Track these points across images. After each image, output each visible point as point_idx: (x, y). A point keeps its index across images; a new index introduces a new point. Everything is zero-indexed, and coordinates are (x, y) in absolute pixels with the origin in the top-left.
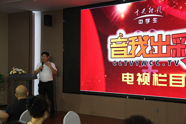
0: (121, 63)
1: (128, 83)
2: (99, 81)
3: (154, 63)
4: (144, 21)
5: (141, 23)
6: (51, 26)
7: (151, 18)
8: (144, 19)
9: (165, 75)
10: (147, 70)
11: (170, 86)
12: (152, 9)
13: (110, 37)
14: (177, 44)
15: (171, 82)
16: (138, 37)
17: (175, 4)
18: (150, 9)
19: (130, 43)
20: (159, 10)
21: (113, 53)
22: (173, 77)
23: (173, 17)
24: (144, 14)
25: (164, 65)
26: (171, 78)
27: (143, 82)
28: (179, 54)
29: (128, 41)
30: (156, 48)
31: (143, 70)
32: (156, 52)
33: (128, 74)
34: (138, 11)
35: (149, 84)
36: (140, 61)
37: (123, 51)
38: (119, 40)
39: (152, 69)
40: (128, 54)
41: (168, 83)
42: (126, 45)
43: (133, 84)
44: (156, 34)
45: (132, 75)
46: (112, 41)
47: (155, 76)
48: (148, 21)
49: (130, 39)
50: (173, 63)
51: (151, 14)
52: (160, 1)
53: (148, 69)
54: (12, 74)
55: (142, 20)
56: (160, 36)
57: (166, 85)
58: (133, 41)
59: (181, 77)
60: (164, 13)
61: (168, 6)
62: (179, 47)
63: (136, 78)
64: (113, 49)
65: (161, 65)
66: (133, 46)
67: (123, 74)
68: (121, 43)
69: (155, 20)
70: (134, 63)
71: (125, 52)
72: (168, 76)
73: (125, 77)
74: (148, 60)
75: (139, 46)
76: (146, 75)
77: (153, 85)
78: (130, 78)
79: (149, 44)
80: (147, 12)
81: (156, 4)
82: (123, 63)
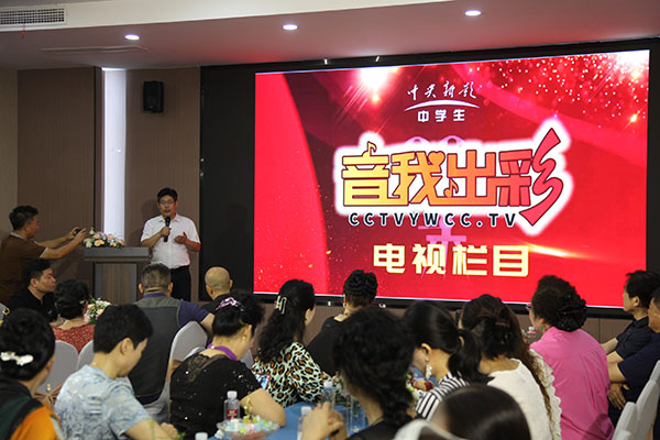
0: (370, 219)
1: (390, 270)
2: (310, 266)
3: (456, 219)
4: (432, 115)
5: (423, 120)
6: (161, 111)
7: (450, 109)
8: (432, 109)
9: (483, 250)
10: (438, 238)
11: (495, 274)
12: (453, 88)
13: (340, 153)
14: (510, 174)
15: (497, 265)
16: (416, 155)
17: (507, 81)
18: (446, 86)
19: (395, 169)
20: (469, 90)
21: (350, 192)
22: (502, 252)
23: (503, 110)
24: (431, 99)
25: (480, 224)
26: (497, 256)
27: (428, 268)
28: (515, 198)
29: (391, 165)
30: (461, 183)
31: (428, 238)
32: (462, 192)
33: (389, 247)
34: (416, 89)
35: (443, 272)
36: (421, 215)
37: (378, 187)
38: (367, 159)
39: (452, 234)
40: (390, 195)
41: (489, 267)
42: (386, 174)
43: (402, 271)
44: (461, 148)
45: (401, 249)
46: (347, 161)
47: (459, 251)
48: (441, 115)
49: (395, 159)
50: (501, 220)
51: (448, 98)
52: (471, 70)
53: (440, 234)
54: (93, 246)
55: (427, 113)
56: (472, 154)
57: (484, 273)
58: (404, 163)
59: (520, 253)
60: (479, 100)
61: (489, 84)
62: (515, 182)
63: (410, 256)
64: (350, 184)
65: (473, 224)
66: (404, 176)
67: (377, 248)
68: (372, 167)
69: (459, 115)
70: (406, 219)
71: (381, 192)
72: (490, 251)
73: (383, 256)
74: (443, 211)
75: (419, 176)
76: (438, 250)
77: (454, 273)
78: (395, 256)
79: (444, 174)
80: (439, 94)
81: (461, 76)
82: (376, 219)
